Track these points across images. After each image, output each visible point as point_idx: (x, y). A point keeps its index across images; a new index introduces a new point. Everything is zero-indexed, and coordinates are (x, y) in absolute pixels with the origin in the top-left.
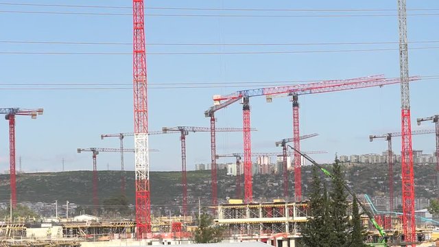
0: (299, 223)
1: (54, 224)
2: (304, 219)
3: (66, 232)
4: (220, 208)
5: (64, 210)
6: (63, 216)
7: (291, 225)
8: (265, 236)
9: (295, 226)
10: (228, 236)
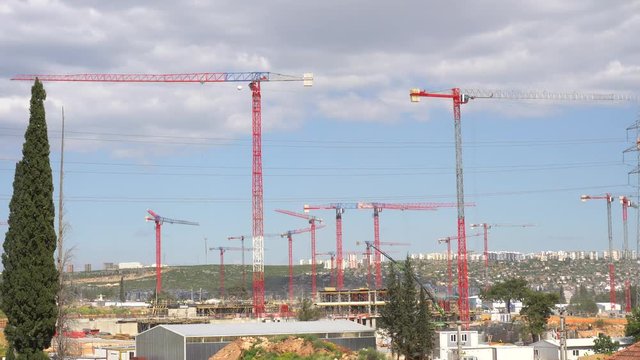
0: (378, 306)
1: (190, 305)
2: (383, 303)
3: (199, 312)
4: (318, 294)
5: (197, 294)
6: (196, 299)
7: (373, 308)
8: (353, 316)
9: (376, 308)
10: (324, 316)
